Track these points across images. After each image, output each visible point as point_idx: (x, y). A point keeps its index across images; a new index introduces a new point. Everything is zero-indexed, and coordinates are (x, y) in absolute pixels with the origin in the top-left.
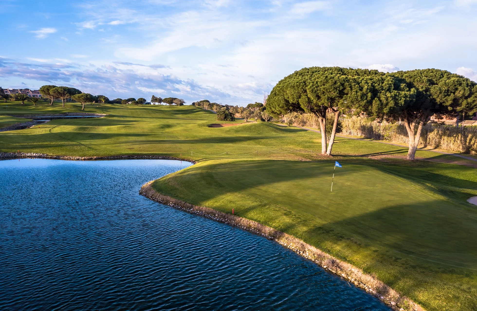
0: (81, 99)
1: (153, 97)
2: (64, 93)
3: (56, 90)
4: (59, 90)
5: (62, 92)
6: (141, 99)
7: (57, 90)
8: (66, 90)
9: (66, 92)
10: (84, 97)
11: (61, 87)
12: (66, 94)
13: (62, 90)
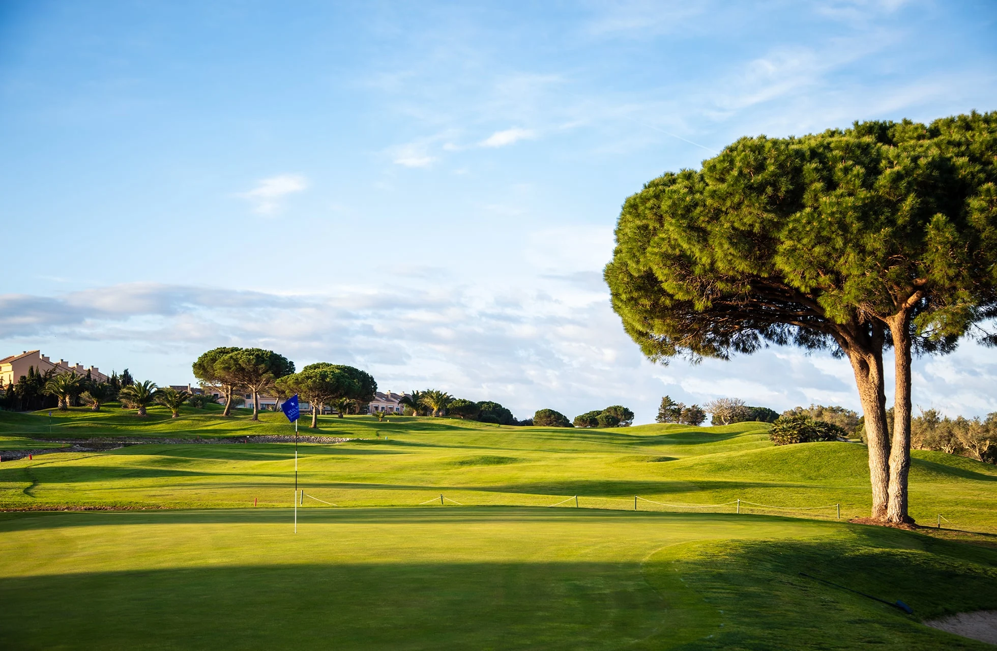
0: (303, 386)
1: (667, 402)
2: (256, 371)
3: (232, 361)
4: (240, 362)
5: (249, 368)
6: (616, 409)
7: (236, 360)
8: (263, 361)
9: (263, 365)
10: (314, 382)
11: (250, 352)
12: (264, 373)
13: (249, 361)
